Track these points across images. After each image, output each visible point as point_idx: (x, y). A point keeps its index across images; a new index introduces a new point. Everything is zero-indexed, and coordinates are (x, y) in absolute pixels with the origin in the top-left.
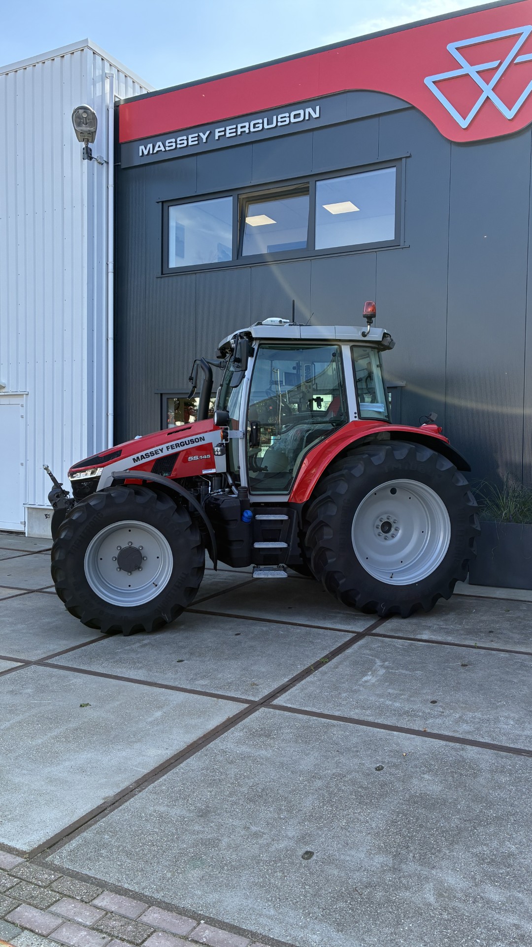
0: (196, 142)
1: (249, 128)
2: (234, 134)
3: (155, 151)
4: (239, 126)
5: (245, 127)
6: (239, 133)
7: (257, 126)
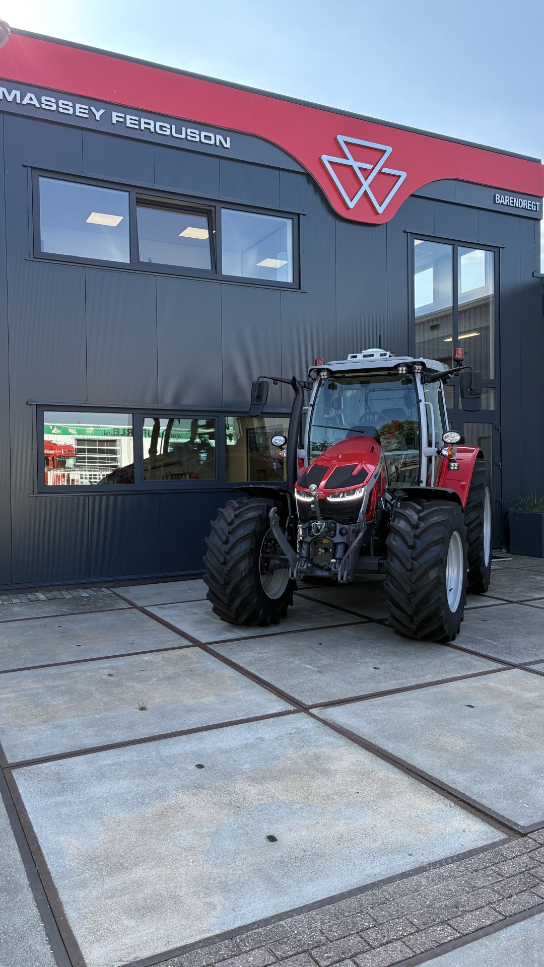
0: (87, 116)
1: (155, 127)
2: (137, 127)
3: (25, 102)
4: (143, 120)
5: (149, 124)
6: (142, 128)
7: (164, 129)
